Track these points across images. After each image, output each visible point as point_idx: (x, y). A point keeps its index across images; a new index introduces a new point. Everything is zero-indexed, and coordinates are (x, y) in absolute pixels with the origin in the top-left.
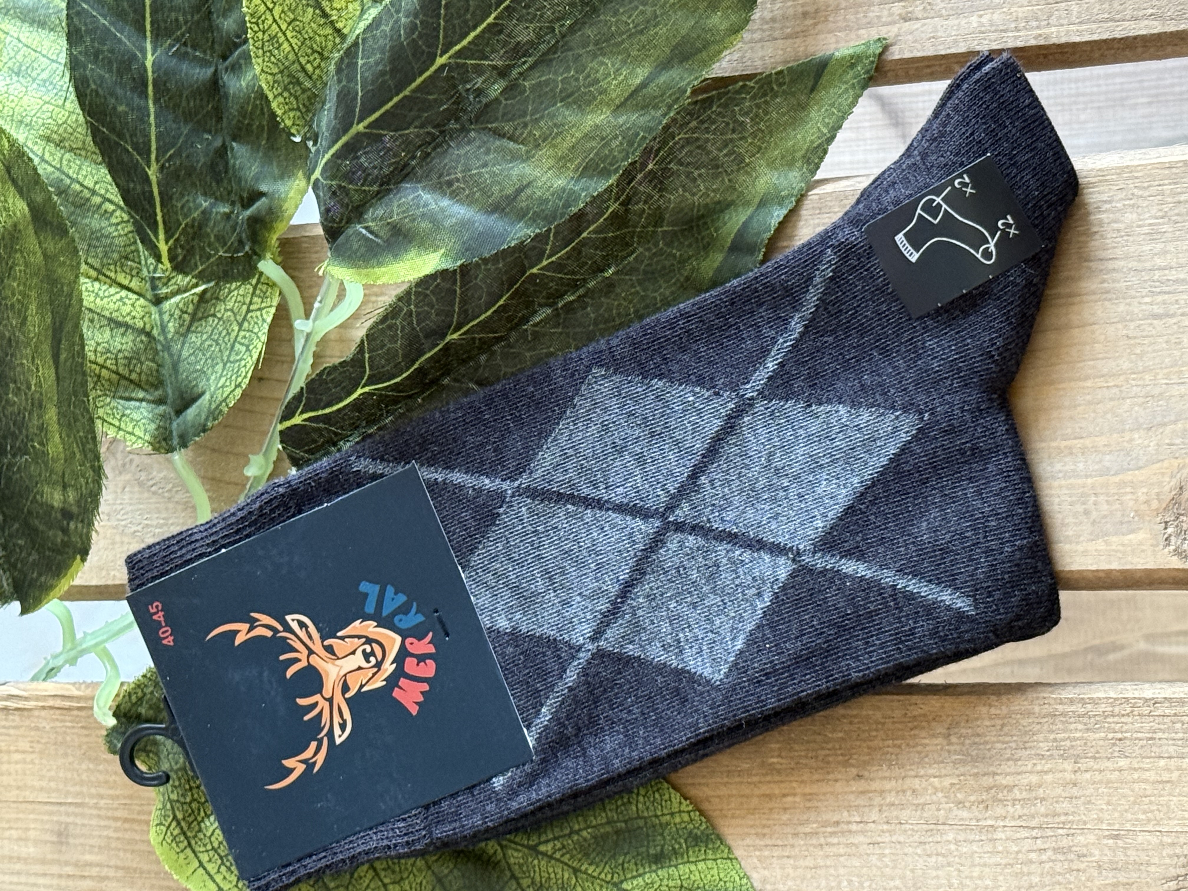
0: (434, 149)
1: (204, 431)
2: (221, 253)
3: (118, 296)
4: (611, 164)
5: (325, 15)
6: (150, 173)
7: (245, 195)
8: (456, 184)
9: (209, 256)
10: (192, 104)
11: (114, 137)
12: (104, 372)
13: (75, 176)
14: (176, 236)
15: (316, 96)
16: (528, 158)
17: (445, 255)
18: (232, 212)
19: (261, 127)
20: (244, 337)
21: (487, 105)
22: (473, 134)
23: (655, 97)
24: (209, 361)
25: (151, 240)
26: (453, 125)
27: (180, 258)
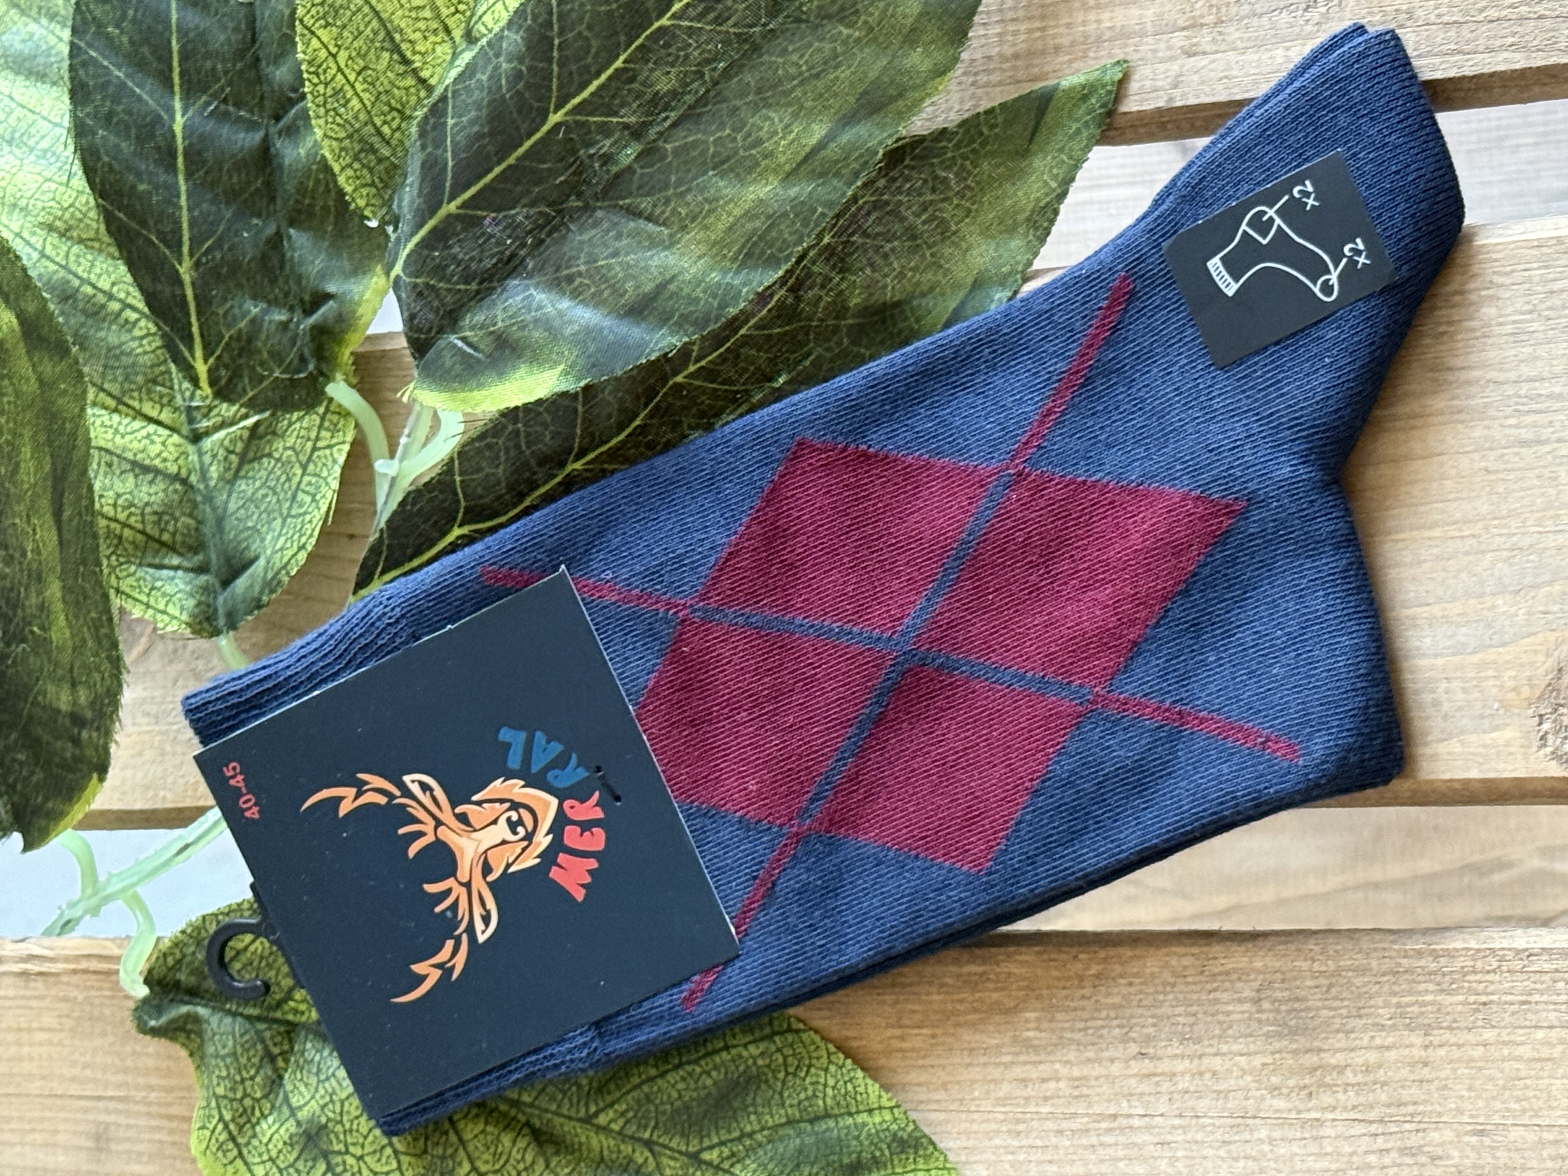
0: (549, 234)
1: (259, 607)
2: (276, 374)
3: (144, 433)
4: (781, 250)
5: (405, 61)
6: (181, 270)
7: (307, 298)
8: (578, 280)
9: (262, 379)
10: (235, 179)
11: (134, 225)
12: (127, 532)
13: (85, 275)
14: (218, 353)
15: (395, 167)
16: (672, 244)
17: (565, 373)
18: (290, 320)
19: (325, 208)
20: (309, 484)
21: (617, 176)
22: (599, 214)
23: (837, 162)
24: (264, 516)
25: (185, 359)
26: (574, 203)
27: (223, 382)
